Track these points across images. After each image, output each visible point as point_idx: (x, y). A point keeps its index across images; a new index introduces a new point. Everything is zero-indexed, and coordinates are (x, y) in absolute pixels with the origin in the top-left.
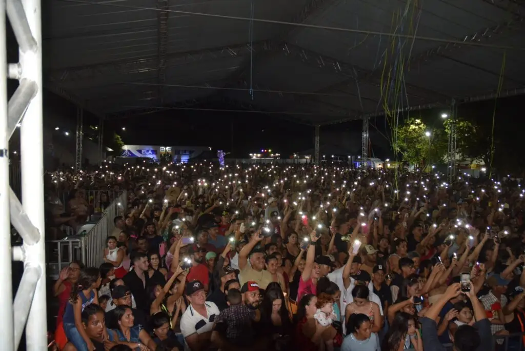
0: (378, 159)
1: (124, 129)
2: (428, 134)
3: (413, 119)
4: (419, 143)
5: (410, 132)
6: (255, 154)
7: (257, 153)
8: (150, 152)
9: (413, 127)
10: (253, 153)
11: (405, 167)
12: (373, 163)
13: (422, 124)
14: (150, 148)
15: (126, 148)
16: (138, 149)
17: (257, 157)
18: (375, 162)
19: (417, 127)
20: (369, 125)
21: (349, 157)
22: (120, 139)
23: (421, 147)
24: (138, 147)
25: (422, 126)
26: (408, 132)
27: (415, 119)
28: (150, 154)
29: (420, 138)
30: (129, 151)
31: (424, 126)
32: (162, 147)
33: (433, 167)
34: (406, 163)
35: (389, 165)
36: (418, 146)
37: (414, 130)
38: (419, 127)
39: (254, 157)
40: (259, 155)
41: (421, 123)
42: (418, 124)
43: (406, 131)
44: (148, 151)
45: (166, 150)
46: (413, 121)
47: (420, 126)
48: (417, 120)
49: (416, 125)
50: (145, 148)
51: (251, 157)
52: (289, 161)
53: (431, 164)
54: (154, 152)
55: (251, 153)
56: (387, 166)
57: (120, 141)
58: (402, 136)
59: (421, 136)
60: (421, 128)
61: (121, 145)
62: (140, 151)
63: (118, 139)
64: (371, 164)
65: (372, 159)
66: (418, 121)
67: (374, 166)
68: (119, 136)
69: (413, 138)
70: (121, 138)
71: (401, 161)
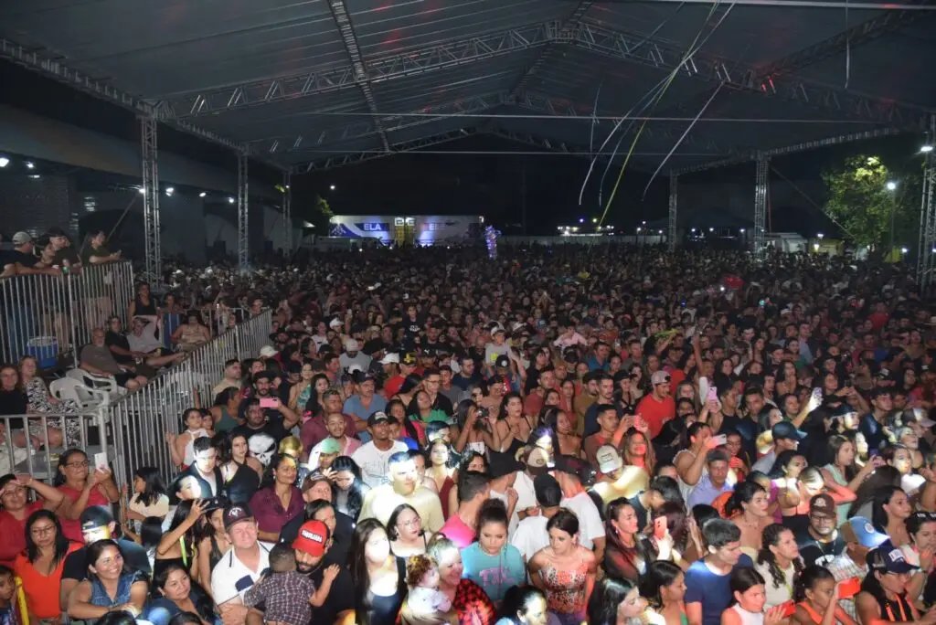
0: (795, 235)
1: (333, 187)
2: (891, 186)
3: (863, 157)
4: (876, 203)
5: (858, 183)
6: (568, 228)
7: (572, 225)
8: (378, 227)
9: (862, 172)
10: (564, 224)
11: (848, 250)
12: (786, 243)
13: (882, 167)
14: (377, 220)
15: (338, 220)
16: (358, 222)
17: (571, 232)
18: (788, 242)
19: (870, 173)
20: (770, 172)
21: (742, 231)
22: (327, 206)
23: (878, 212)
24: (358, 219)
25: (880, 170)
26: (853, 182)
27: (867, 157)
28: (378, 230)
29: (876, 194)
30: (342, 225)
31: (884, 170)
32: (399, 219)
33: (904, 250)
34: (849, 244)
35: (817, 247)
36: (871, 210)
37: (866, 177)
38: (874, 173)
39: (567, 233)
40: (575, 229)
41: (879, 165)
42: (874, 167)
43: (849, 180)
44: (374, 226)
45: (405, 224)
46: (863, 161)
47: (877, 170)
48: (870, 159)
49: (869, 168)
50: (369, 220)
51: (560, 233)
52: (629, 239)
53: (900, 246)
54: (385, 227)
55: (561, 225)
56: (813, 248)
57: (326, 209)
58: (840, 192)
59: (878, 191)
60: (879, 174)
61: (329, 217)
62: (361, 226)
63: (323, 204)
64: (781, 244)
65: (784, 235)
66: (873, 161)
67: (787, 247)
68: (324, 201)
69: (862, 195)
70: (328, 203)
71: (841, 240)
